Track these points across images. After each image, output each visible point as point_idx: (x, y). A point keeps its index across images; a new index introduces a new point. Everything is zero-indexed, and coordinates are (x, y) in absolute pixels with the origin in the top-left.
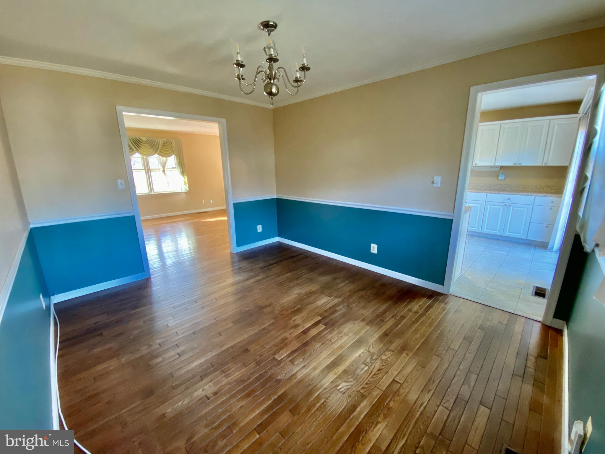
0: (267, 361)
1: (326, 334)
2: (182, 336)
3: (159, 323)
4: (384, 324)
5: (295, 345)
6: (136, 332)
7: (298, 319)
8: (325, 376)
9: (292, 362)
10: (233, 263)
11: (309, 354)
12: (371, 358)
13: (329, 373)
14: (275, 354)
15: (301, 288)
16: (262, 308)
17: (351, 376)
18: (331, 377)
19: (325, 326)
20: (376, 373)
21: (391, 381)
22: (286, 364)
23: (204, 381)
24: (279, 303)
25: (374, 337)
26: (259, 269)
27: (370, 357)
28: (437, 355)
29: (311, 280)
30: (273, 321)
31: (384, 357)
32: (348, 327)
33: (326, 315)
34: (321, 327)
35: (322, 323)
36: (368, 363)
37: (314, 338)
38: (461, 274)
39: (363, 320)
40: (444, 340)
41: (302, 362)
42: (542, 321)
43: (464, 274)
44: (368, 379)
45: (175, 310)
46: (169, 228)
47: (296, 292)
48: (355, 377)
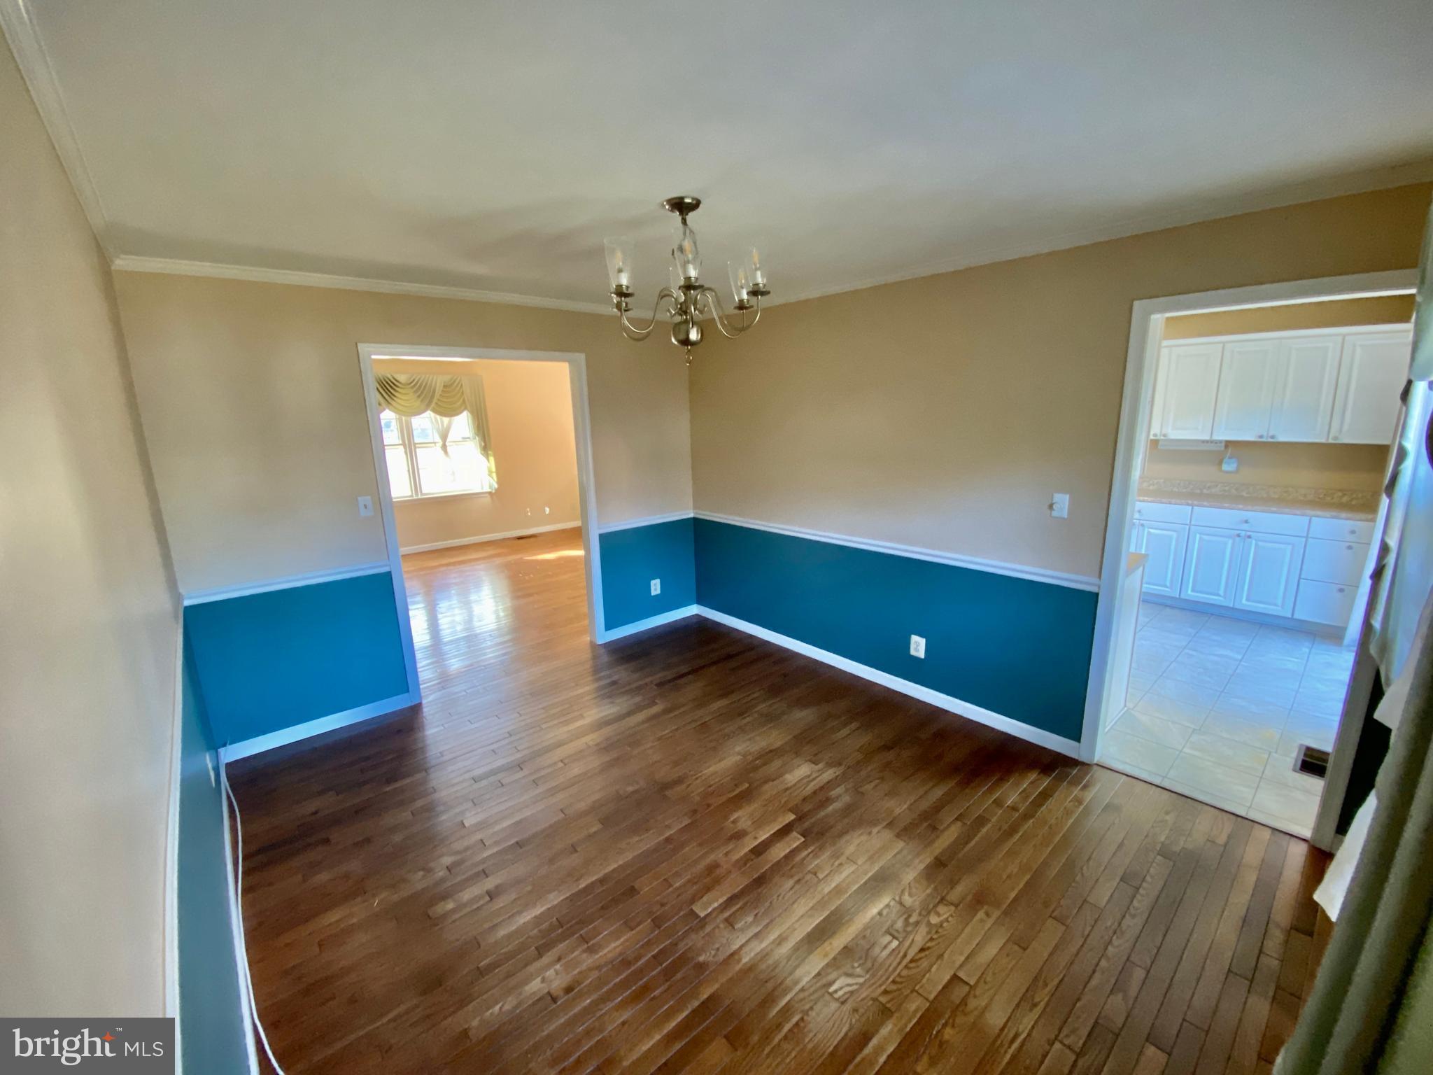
0: (677, 917)
1: (804, 859)
2: (495, 850)
3: (444, 817)
4: (938, 837)
5: (737, 882)
6: (397, 838)
7: (742, 817)
8: (803, 960)
9: (730, 922)
10: (596, 670)
11: (767, 904)
12: (907, 920)
13: (810, 952)
14: (693, 900)
15: (750, 739)
16: (665, 786)
17: (861, 962)
18: (815, 963)
19: (804, 837)
20: (917, 957)
21: (947, 977)
22: (718, 927)
23: (546, 959)
24: (701, 776)
25: (915, 867)
26: (655, 687)
27: (902, 920)
28: (1055, 918)
29: (770, 719)
30: (686, 821)
31: (934, 920)
32: (854, 844)
33: (805, 810)
34: (795, 840)
35: (798, 830)
36: (897, 931)
37: (778, 866)
38: (1126, 708)
39: (890, 825)
40: (1074, 881)
41: (752, 923)
42: (1311, 837)
43: (1132, 709)
44: (898, 971)
45: (476, 786)
46: (455, 578)
47: (738, 749)
48: (869, 964)
